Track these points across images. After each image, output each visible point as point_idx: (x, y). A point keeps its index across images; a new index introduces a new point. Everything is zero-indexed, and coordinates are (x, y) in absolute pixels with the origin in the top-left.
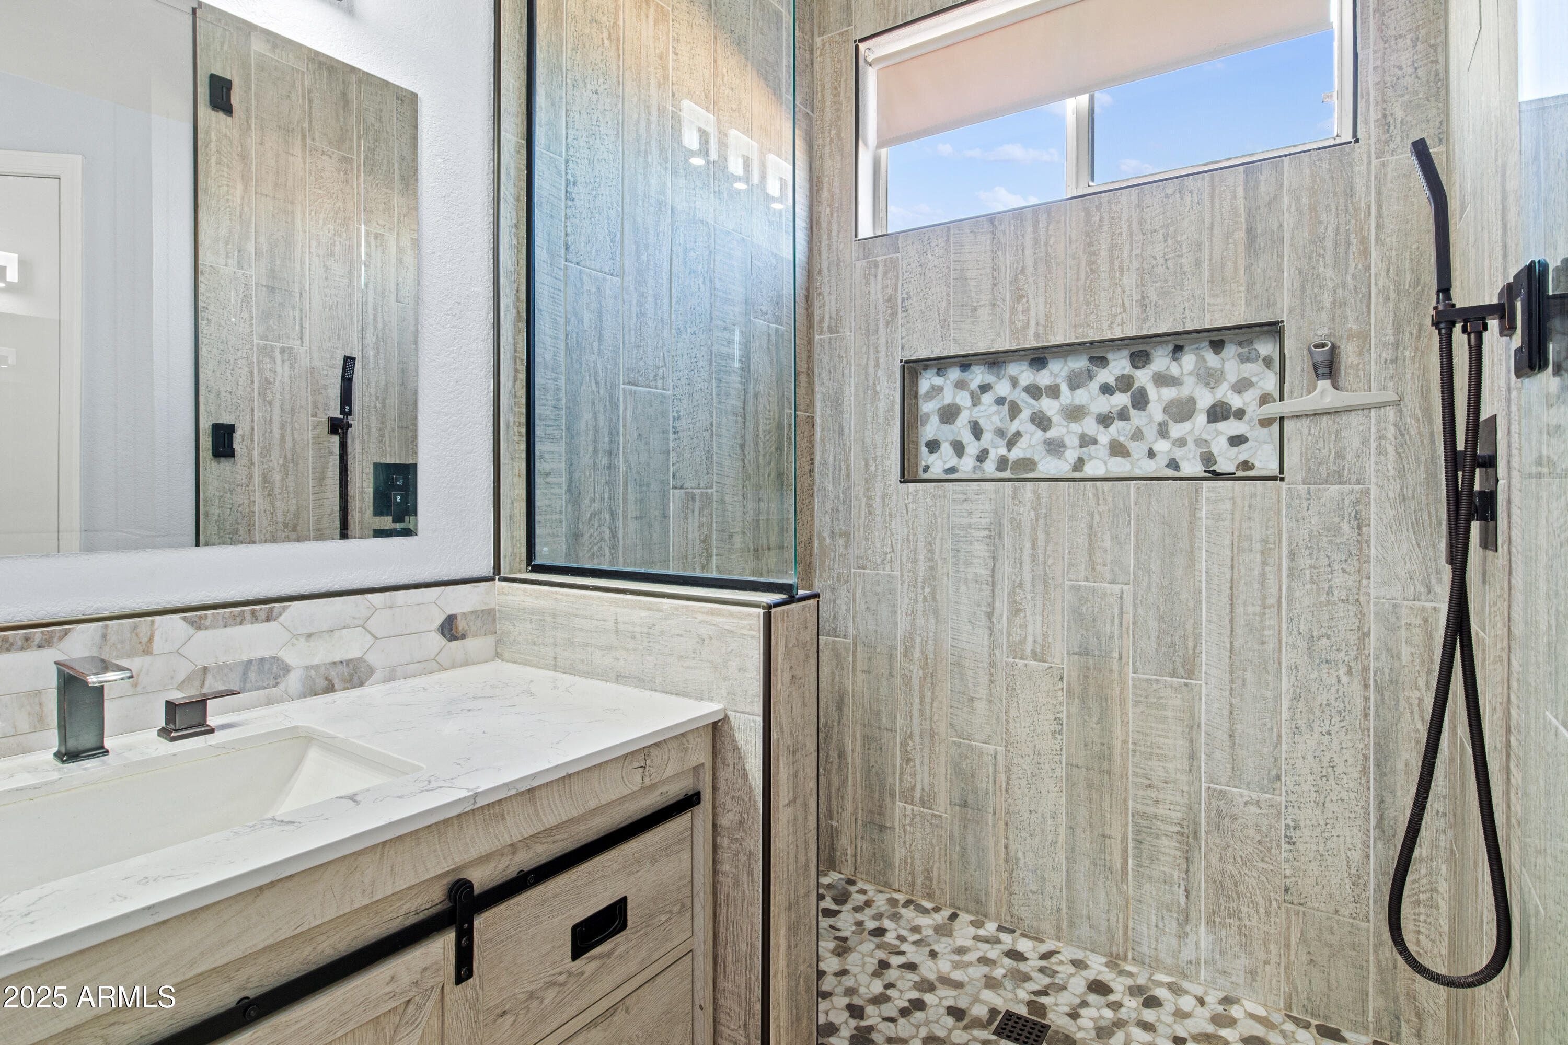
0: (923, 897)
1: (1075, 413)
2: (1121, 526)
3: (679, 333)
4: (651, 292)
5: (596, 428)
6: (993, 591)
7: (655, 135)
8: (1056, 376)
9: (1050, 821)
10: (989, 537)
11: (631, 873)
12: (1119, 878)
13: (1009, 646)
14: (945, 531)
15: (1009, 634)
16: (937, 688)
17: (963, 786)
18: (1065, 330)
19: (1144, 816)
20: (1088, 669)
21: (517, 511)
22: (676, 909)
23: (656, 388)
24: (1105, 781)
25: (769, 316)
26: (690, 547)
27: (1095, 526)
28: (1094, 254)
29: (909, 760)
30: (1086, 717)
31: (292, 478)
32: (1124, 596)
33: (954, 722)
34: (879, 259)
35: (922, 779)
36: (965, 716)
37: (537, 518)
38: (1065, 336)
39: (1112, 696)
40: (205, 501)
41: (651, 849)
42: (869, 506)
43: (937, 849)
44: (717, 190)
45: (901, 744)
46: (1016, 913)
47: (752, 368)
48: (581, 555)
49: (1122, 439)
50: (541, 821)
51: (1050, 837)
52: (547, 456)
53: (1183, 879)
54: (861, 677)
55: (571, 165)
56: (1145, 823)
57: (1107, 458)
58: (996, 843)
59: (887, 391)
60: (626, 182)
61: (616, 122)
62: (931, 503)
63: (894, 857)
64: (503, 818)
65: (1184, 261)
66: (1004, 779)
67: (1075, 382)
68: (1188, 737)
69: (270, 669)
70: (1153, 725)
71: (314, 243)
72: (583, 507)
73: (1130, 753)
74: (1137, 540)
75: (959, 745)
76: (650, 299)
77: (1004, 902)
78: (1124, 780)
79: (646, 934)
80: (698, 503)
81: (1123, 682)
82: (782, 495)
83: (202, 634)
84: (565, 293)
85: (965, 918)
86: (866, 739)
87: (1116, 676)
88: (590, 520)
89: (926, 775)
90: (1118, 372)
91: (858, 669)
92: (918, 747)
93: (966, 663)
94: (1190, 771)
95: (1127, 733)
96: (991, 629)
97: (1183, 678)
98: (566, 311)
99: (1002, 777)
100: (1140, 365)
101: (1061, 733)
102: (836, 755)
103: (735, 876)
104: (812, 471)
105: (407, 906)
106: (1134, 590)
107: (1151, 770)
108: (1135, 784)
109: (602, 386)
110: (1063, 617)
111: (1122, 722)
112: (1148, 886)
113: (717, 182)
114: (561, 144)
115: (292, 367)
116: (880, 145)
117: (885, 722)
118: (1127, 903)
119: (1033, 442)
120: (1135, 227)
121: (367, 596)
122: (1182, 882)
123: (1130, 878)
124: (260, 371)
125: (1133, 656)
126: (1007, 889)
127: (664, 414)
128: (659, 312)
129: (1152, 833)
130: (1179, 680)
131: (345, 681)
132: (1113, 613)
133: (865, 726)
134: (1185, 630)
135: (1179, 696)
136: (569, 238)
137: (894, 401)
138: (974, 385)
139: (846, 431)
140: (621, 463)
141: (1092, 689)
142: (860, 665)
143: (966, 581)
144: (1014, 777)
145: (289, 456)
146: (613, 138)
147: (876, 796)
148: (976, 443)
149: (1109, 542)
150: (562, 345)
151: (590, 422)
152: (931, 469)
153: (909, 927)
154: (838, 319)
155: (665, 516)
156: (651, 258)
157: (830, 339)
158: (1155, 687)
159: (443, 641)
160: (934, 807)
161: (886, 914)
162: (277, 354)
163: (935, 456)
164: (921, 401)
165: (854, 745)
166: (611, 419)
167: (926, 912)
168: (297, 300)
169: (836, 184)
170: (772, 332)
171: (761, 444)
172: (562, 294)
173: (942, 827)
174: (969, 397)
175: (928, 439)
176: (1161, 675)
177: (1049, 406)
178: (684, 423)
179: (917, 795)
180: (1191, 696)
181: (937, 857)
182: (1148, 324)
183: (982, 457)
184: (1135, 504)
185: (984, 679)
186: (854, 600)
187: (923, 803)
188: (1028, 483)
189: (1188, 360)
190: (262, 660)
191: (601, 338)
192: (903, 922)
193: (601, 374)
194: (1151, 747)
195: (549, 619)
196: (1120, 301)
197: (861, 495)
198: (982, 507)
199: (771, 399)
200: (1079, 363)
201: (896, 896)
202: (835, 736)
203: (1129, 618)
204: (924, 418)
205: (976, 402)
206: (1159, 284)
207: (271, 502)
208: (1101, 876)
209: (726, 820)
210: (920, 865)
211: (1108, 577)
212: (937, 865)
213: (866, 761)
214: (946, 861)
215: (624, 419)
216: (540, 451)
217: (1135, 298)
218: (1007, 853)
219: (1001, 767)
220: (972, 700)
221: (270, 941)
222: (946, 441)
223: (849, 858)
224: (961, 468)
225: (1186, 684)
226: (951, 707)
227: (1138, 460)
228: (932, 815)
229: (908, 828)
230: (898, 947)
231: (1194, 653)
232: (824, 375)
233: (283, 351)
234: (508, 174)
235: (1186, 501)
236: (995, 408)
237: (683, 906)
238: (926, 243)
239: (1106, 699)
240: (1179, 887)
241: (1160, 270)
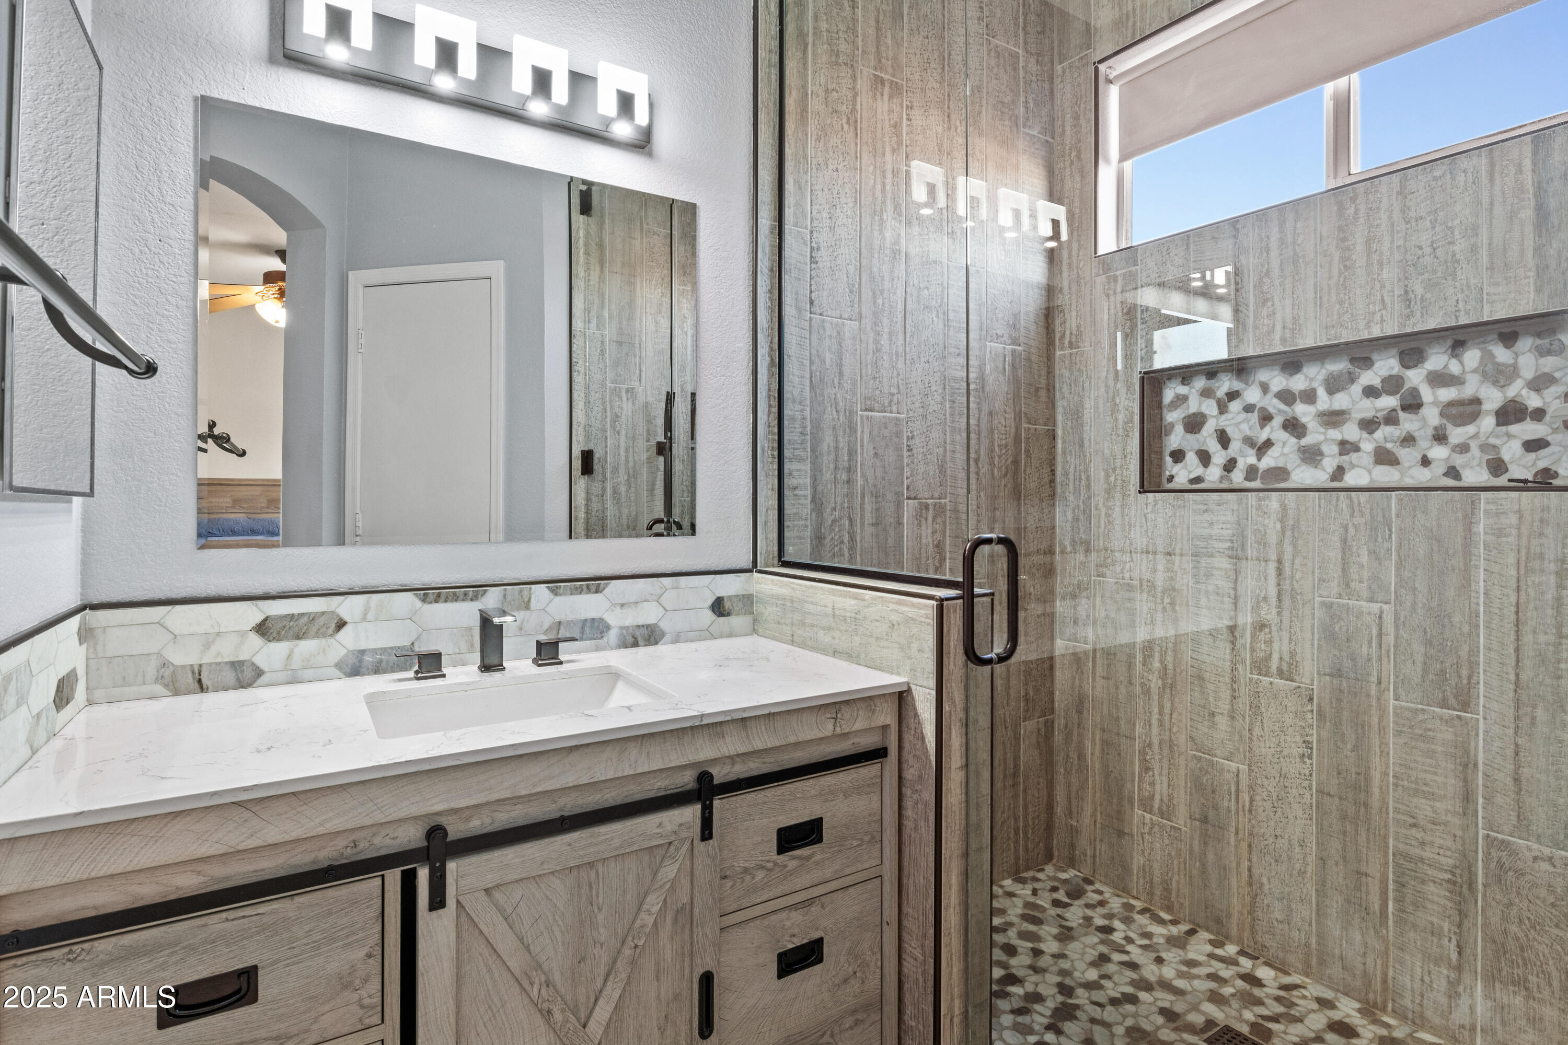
0: (1162, 908)
1: (1333, 418)
2: (1380, 540)
3: (913, 362)
4: (886, 330)
5: (837, 449)
6: (1235, 604)
7: (889, 195)
8: (1312, 380)
9: (1297, 849)
10: (1232, 548)
11: (826, 801)
12: (1377, 920)
13: (1253, 662)
14: (1185, 542)
15: (1253, 650)
16: (1177, 700)
17: (1203, 801)
18: (1315, 333)
19: (1406, 856)
20: (1341, 691)
21: (770, 518)
22: (866, 838)
23: (891, 412)
24: (1361, 814)
25: (1006, 338)
26: (923, 551)
27: (1349, 539)
28: (1349, 249)
29: (1147, 769)
30: (1339, 743)
31: (633, 490)
32: (1384, 616)
33: (1194, 734)
34: (1118, 273)
35: (1161, 789)
36: (1206, 730)
37: (786, 523)
38: (1316, 339)
39: (1369, 723)
40: (576, 508)
41: (844, 785)
42: (1108, 515)
43: (1175, 862)
44: (950, 231)
45: (1140, 752)
46: (1260, 939)
47: (987, 388)
48: (823, 554)
49: (1389, 446)
50: (751, 744)
51: (1298, 866)
52: (795, 473)
53: (1455, 933)
54: (1100, 682)
55: (815, 234)
56: (1409, 865)
57: (1371, 466)
58: (1238, 864)
59: (1126, 403)
60: (863, 240)
61: (854, 191)
62: (1170, 514)
63: (1132, 864)
64: (723, 737)
65: (1457, 248)
66: (1247, 799)
67: (1334, 385)
68: (1462, 777)
69: (598, 626)
70: (1419, 759)
71: (648, 305)
72: (826, 515)
73: (1391, 787)
74: (1399, 556)
75: (1199, 759)
76: (885, 336)
77: (1247, 925)
78: (1384, 815)
79: (839, 851)
80: (931, 511)
81: (1383, 711)
82: (1019, 504)
83: (558, 599)
84: (810, 339)
85: (1204, 935)
86: (1106, 744)
87: (1374, 702)
88: (832, 525)
89: (1165, 785)
90: (1384, 373)
91: (1098, 674)
92: (1157, 757)
93: (1207, 676)
94: (1464, 814)
95: (1388, 765)
96: (1233, 643)
97: (1455, 710)
98: (811, 355)
99: (1245, 797)
100: (1411, 364)
101: (1310, 757)
102: (1076, 757)
103: (916, 822)
104: (1052, 481)
105: (659, 784)
106: (1396, 611)
107: (1416, 807)
108: (1397, 821)
109: (842, 414)
110: (1313, 634)
111: (1382, 752)
112: (1412, 935)
113: (950, 224)
114: (806, 219)
115: (633, 403)
116: (1123, 158)
117: (1124, 728)
118: (1387, 948)
119: (1286, 450)
120: (1396, 215)
121: (660, 579)
122: (1453, 937)
123: (1390, 922)
124: (611, 408)
125: (1395, 682)
126: (1250, 913)
127: (898, 434)
128: (894, 347)
129: (1418, 878)
130: (1450, 712)
131: (646, 640)
132: (1370, 634)
133: (1104, 731)
134: (1459, 657)
135: (1450, 730)
136: (813, 295)
137: (1133, 412)
138: (1221, 393)
139: (1086, 443)
140: (858, 478)
141: (1346, 714)
142: (1100, 671)
143: (1207, 592)
144: (1257, 798)
145: (631, 472)
146: (851, 205)
147: (1115, 801)
148: (1223, 452)
149: (1366, 557)
150: (808, 383)
151: (832, 445)
152: (1176, 479)
153: (1140, 931)
154: (1079, 335)
155: (899, 523)
156: (886, 301)
157: (1071, 354)
158: (1421, 717)
159: (714, 617)
160: (1173, 819)
161: (1120, 916)
162: (624, 394)
163: (1180, 465)
164: (1165, 411)
165: (1093, 749)
166: (850, 441)
167: (1162, 922)
168: (637, 350)
169: (1076, 204)
170: (1009, 354)
171: (997, 458)
172: (808, 341)
173: (1181, 841)
174: (1215, 405)
175: (1172, 449)
176: (1428, 705)
177: (1302, 410)
178: (918, 442)
179: (1156, 805)
180: (1466, 731)
181: (1176, 869)
182: (1413, 320)
183: (1230, 465)
184: (1397, 516)
185: (1226, 694)
186: (1094, 607)
187: (1162, 814)
188: (1273, 493)
189: (1472, 357)
190: (593, 619)
191: (841, 374)
192: (1134, 926)
193: (841, 404)
194: (1416, 783)
195: (788, 604)
196: (1379, 297)
197: (1101, 504)
198: (1223, 518)
199: (1007, 415)
200: (1338, 366)
201: (1133, 902)
202: (1075, 738)
203: (1390, 639)
204: (1168, 428)
205: (1222, 409)
206: (1426, 276)
207: (619, 509)
208: (1357, 916)
209: (909, 774)
210: (1159, 875)
211: (1365, 594)
212: (1176, 878)
213: (1105, 766)
214: (1185, 875)
215: (862, 440)
216: (789, 469)
217: (1397, 293)
218: (1250, 876)
219: (1244, 786)
220: (1213, 714)
221: (575, 783)
222: (1191, 450)
223: (1088, 859)
224: (1207, 478)
225: (1459, 717)
226: (1191, 719)
227: (1410, 468)
228: (1171, 827)
229: (1146, 836)
230: (1123, 946)
231: (1469, 683)
232: (1065, 389)
233: (627, 391)
234: (764, 251)
235: (1460, 514)
236: (1244, 415)
237: (873, 838)
238: (1164, 253)
239: (1363, 726)
240: (1450, 941)
241: (1427, 260)
